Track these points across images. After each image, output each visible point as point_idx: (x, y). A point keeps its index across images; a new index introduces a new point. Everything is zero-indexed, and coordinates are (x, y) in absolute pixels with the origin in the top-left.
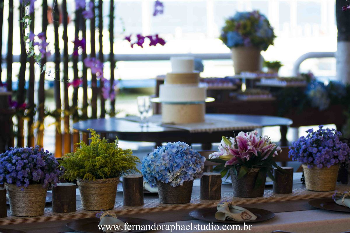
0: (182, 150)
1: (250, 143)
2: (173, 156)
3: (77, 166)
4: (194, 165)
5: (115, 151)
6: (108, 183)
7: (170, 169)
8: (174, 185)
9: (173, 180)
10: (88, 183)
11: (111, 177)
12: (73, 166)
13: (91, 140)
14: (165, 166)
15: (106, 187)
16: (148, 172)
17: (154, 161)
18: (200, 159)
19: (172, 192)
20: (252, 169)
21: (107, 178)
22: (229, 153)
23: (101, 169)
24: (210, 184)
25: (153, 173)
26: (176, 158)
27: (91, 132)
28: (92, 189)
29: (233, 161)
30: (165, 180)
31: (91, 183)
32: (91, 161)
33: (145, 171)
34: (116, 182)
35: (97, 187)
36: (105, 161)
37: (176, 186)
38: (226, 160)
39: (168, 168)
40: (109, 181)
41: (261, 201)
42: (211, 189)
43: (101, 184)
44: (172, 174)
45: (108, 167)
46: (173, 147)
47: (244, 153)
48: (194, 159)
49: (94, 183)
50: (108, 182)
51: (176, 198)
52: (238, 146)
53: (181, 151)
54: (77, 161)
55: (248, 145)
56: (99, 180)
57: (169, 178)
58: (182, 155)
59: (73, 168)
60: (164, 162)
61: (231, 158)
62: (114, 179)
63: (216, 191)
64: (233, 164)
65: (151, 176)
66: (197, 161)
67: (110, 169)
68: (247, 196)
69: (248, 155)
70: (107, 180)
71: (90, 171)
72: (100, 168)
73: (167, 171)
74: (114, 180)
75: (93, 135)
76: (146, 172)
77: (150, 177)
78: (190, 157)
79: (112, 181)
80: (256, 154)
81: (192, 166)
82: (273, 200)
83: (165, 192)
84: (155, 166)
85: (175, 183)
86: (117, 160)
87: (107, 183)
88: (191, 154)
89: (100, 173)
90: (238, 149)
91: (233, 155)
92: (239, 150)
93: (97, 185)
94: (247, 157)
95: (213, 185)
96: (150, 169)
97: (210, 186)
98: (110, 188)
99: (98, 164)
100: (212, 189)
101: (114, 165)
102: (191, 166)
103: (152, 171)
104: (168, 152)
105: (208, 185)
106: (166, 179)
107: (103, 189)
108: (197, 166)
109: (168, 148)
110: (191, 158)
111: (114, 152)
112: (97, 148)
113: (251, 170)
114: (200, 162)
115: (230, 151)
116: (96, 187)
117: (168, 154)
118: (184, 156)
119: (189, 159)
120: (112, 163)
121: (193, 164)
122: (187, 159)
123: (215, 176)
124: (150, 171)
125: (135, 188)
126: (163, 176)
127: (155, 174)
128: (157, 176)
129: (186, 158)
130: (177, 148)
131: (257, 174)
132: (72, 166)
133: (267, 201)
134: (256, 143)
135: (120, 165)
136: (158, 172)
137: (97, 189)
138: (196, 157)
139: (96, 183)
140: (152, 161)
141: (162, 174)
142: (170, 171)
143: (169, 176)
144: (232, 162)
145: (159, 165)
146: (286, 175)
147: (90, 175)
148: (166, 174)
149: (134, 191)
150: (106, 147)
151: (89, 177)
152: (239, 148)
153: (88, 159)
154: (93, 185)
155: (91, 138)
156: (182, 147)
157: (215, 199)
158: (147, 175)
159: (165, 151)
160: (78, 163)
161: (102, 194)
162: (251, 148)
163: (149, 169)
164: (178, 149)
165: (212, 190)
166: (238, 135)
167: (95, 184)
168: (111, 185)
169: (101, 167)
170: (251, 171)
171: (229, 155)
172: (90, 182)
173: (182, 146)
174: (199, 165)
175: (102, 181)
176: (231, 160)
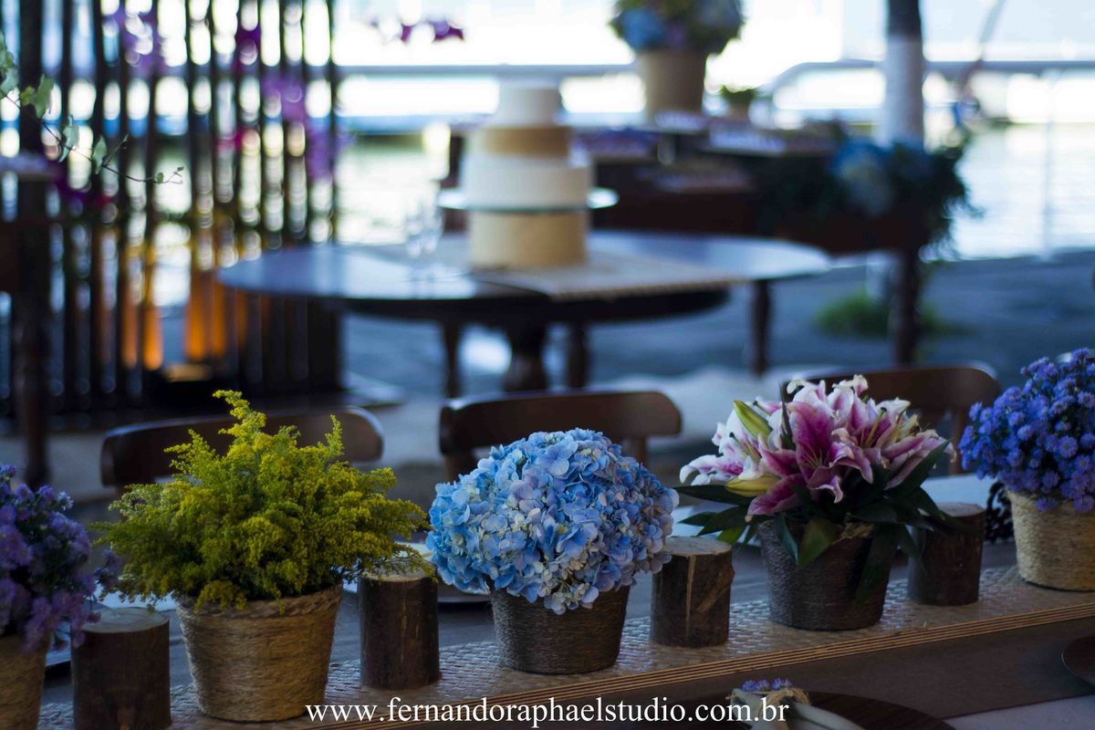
0: (593, 469)
1: (843, 432)
2: (555, 490)
3: (170, 548)
4: (635, 528)
5: (328, 486)
6: (300, 614)
7: (545, 548)
8: (558, 608)
9: (555, 590)
10: (215, 615)
11: (309, 590)
12: (155, 549)
13: (231, 439)
14: (523, 536)
15: (289, 630)
16: (458, 550)
17: (482, 511)
18: (658, 497)
19: (550, 631)
20: (849, 526)
21: (295, 595)
22: (761, 468)
23: (270, 566)
24: (689, 587)
25: (477, 559)
26: (567, 502)
27: (231, 407)
28: (233, 640)
29: (779, 499)
30: (525, 590)
31: (227, 617)
32: (229, 533)
33: (445, 546)
34: (328, 609)
35: (254, 631)
36: (285, 533)
37: (568, 610)
38: (754, 494)
39: (538, 543)
40: (302, 606)
41: (878, 646)
42: (696, 604)
43: (269, 620)
44: (554, 568)
45: (299, 556)
46: (555, 456)
47: (821, 470)
48: (636, 503)
49: (242, 617)
50: (297, 611)
51: (566, 653)
52: (795, 439)
53: (586, 474)
54: (172, 529)
55: (837, 438)
56: (260, 605)
57: (539, 585)
58: (589, 490)
59: (155, 559)
60: (518, 519)
61: (770, 488)
62: (324, 595)
63: (711, 612)
64: (777, 511)
65: (469, 569)
66: (646, 511)
67: (305, 563)
68: (826, 626)
69: (837, 480)
70: (296, 602)
71: (222, 574)
72: (262, 564)
73: (535, 554)
74: (321, 599)
75: (239, 417)
76: (449, 549)
77: (462, 571)
78: (620, 498)
79: (314, 606)
80: (869, 475)
81: (631, 534)
82: (921, 639)
83: (522, 629)
84: (486, 533)
85: (562, 600)
86: (336, 526)
87: (294, 613)
88: (625, 482)
89: (265, 580)
90: (794, 449)
91: (777, 473)
92: (797, 453)
93: (255, 625)
94: (836, 489)
95: (701, 592)
96: (465, 543)
97: (689, 595)
98: (307, 631)
99: (254, 548)
100: (696, 608)
101: (322, 546)
102: (627, 530)
103: (475, 550)
104: (535, 474)
105: (685, 591)
106: (530, 586)
107: (279, 637)
108: (647, 531)
109: (533, 458)
110: (625, 499)
111: (321, 487)
112: (254, 471)
113: (843, 530)
114: (659, 510)
115: (764, 460)
116: (248, 632)
117: (535, 482)
118: (597, 491)
119: (617, 506)
120: (314, 537)
121: (634, 523)
122: (612, 504)
123: (711, 555)
124: (466, 549)
125: (404, 622)
126: (518, 572)
127: (485, 561)
128: (494, 573)
129: (608, 498)
130: (571, 459)
131: (866, 544)
132: (149, 550)
133: (899, 643)
134: (863, 425)
135: (348, 545)
136: (498, 558)
137: (254, 640)
138: (643, 492)
139: (248, 617)
140: (472, 512)
141: (512, 568)
142: (546, 557)
143: (540, 576)
144: (776, 504)
145: (502, 532)
146: (962, 539)
147: (225, 586)
148: (529, 567)
149: (403, 634)
150: (288, 468)
151: (222, 596)
152: (798, 446)
153: (217, 521)
154: (237, 626)
155: (230, 431)
156: (590, 455)
157: (707, 644)
158: (451, 562)
159: (525, 471)
160: (176, 534)
161: (273, 660)
162: (851, 453)
163: (461, 542)
164: (575, 464)
165: (698, 609)
166: (794, 399)
167: (246, 622)
168: (309, 621)
169: (269, 556)
170: (844, 536)
171: (762, 477)
172: (223, 613)
173: (589, 451)
174: (656, 526)
175: (273, 608)
176: (769, 493)
